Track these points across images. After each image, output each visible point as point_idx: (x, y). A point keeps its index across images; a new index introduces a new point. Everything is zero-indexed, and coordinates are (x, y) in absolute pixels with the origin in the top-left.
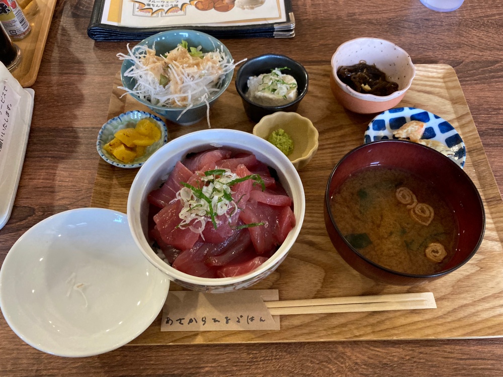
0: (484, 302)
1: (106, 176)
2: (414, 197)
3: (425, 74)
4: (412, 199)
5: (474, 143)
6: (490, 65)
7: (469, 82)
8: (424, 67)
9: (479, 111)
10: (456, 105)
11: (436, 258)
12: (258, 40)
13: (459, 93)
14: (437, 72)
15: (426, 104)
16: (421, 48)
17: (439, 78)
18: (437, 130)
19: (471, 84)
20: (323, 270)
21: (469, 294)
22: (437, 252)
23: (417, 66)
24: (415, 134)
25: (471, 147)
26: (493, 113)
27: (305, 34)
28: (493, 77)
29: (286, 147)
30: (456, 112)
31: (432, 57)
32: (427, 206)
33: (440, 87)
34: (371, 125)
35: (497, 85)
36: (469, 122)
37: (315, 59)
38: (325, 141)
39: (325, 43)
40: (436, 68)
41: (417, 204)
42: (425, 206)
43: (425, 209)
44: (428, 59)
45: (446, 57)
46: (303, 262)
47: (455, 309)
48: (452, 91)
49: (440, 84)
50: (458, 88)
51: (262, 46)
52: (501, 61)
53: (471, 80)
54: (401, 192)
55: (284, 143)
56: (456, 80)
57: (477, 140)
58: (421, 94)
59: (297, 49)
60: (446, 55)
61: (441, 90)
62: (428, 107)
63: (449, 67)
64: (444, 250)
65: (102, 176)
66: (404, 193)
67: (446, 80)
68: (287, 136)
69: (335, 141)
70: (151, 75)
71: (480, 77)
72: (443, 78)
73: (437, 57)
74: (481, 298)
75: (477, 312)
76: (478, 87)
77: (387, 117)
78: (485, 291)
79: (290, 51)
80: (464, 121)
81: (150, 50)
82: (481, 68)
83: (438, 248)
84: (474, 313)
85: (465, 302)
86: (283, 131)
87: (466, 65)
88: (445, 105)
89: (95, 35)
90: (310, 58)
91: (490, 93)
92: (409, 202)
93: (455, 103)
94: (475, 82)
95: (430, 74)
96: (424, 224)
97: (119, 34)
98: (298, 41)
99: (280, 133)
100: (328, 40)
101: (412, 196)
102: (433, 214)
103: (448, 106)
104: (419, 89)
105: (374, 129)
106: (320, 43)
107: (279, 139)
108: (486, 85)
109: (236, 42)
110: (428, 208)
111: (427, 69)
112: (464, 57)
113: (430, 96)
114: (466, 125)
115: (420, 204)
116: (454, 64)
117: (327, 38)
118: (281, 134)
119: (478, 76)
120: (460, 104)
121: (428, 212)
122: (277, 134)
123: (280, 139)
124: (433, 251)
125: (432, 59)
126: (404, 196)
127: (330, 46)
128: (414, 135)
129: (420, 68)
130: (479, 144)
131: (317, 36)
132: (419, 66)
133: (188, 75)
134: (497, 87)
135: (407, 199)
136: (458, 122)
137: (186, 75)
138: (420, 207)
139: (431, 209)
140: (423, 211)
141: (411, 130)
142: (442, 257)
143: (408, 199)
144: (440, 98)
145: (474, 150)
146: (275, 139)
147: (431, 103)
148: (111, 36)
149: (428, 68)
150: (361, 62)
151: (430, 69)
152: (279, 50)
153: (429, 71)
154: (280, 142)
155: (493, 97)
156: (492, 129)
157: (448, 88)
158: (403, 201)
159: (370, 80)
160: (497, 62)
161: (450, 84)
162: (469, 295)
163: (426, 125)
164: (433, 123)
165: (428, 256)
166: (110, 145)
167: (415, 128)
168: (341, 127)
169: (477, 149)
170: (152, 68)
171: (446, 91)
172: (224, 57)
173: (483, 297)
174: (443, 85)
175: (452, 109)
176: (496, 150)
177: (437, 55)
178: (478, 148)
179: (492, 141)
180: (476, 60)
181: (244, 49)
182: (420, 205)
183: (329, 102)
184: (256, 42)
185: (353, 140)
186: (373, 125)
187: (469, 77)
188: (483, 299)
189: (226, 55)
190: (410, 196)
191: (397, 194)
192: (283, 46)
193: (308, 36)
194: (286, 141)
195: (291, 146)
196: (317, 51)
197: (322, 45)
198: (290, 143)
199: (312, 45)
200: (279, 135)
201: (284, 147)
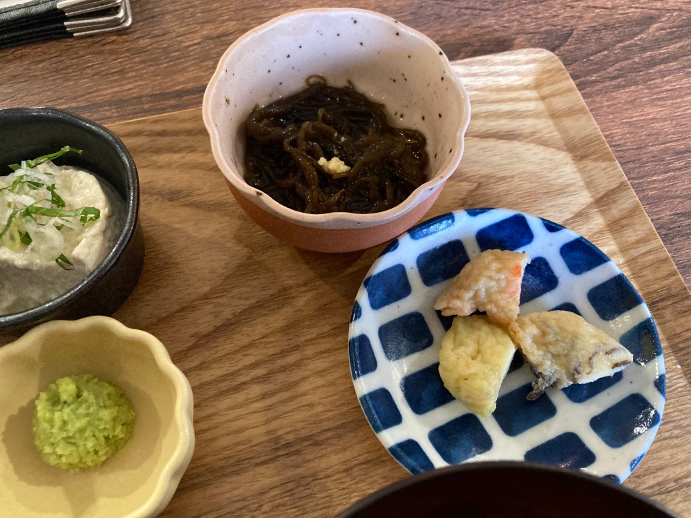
3: (489, 83)
5: (659, 275)
6: (637, 29)
7: (600, 86)
8: (483, 63)
9: (643, 165)
10: (584, 162)
12: (28, 50)
13: (588, 125)
14: (518, 73)
15: (508, 174)
16: (467, 8)
17: (526, 87)
18: (558, 266)
19: (605, 91)
23: (465, 64)
24: (503, 303)
25: (654, 292)
26: (678, 164)
27: (163, 14)
28: (652, 63)
29: (90, 443)
30: (589, 185)
31: (496, 31)
33: (536, 115)
34: (363, 298)
35: (668, 82)
36: (633, 212)
38: (239, 356)
39: (220, 31)
40: (514, 63)
44: (488, 37)
45: (530, 26)
48: (568, 122)
49: (532, 106)
50: (582, 111)
52: (659, 17)
53: (602, 81)
55: (81, 431)
56: (570, 90)
58: (491, 143)
59: (141, 62)
60: (528, 20)
61: (536, 121)
62: (516, 182)
63: (545, 54)
67: (546, 90)
68: (92, 399)
69: (271, 351)
71: (622, 69)
72: (537, 86)
73: (509, 28)
76: (623, 95)
77: (408, 253)
79: (122, 72)
80: (615, 212)
82: (620, 41)
87: (582, 39)
88: (557, 167)
91: (655, 109)
93: (582, 158)
94: (613, 83)
95: (503, 81)
98: (143, 37)
100: (223, 22)
103: (566, 170)
104: (483, 129)
105: (375, 305)
106: (206, 32)
107: (58, 423)
108: (640, 87)
111: (492, 69)
112: (572, 17)
113: (516, 146)
114: (625, 222)
116: (552, 41)
117: (221, 15)
118: (70, 400)
119: (617, 66)
120: (596, 160)
122: (55, 401)
123: (65, 423)
125: (498, 35)
128: (497, 306)
129: (476, 69)
131: (193, 15)
132: (470, 64)
134: (668, 87)
136: (602, 212)
141: (487, 291)
144: (542, 148)
145: (663, 300)
146: (45, 425)
147: (520, 167)
149: (494, 64)
150: (312, 81)
151: (499, 68)
152: (88, 71)
153: (498, 74)
154: (64, 435)
155: (665, 120)
157: (555, 115)
159: (343, 139)
160: (651, 19)
161: (559, 103)
163: (524, 257)
164: (545, 246)
167: (498, 281)
168: (283, 297)
169: (673, 296)
171: (551, 122)
174: (540, 106)
175: (578, 175)
177: (508, 21)
178: (674, 291)
180: (602, 21)
185: (323, 336)
186: (371, 295)
187: (595, 71)
192: (100, 59)
193: (168, 17)
194: (89, 424)
195: (114, 431)
196: (195, 59)
197: (210, 39)
198: (106, 423)
199: (181, 42)
200: (62, 401)
201: (85, 445)
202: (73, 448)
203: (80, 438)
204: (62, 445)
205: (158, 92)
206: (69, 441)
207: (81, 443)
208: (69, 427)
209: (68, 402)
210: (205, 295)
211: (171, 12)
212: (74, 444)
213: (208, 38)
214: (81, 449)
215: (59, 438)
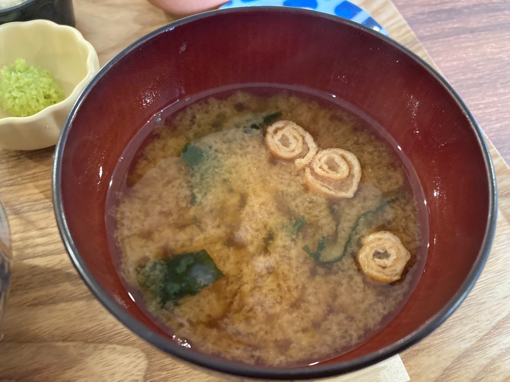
0: (500, 334)
2: (309, 138)
4: (304, 143)
11: (386, 271)
20: (141, 354)
21: (466, 325)
22: (386, 255)
29: (34, 92)
32: (341, 152)
41: (317, 153)
42: (335, 154)
43: (338, 159)
46: (92, 346)
47: (447, 369)
54: (280, 134)
55: (29, 85)
57: (403, 31)
64: (401, 247)
66: (287, 134)
68: (36, 71)
74: (490, 327)
75: (490, 364)
78: (494, 308)
83: (387, 245)
84: (486, 366)
85: (464, 346)
86: (23, 61)
92: (297, 152)
96: (342, 194)
99: (18, 67)
101: (304, 138)
102: (357, 168)
107: (14, 79)
110: (343, 157)
115: (325, 152)
121: (344, 168)
123: (18, 79)
124: (377, 255)
126: (285, 142)
130: (408, 35)
135: (292, 147)
138: (325, 159)
139: (351, 157)
140: (332, 166)
142: (400, 267)
143: (295, 147)
146: (6, 80)
154: (18, 84)
156: (422, 14)
158: (283, 152)
162: (467, 328)
165: (366, 269)
173: (494, 323)
176: (437, 45)
179: (427, 32)
182: (325, 155)
188: (495, 328)
190: (300, 139)
191: (269, 138)
194: (34, 82)
195: (50, 91)
198: (45, 84)
201: (30, 93)
202: (23, 94)
203: (27, 88)
204: (16, 91)
207: (28, 91)
208: (21, 81)
212: (23, 91)
214: (28, 95)
215: (15, 86)
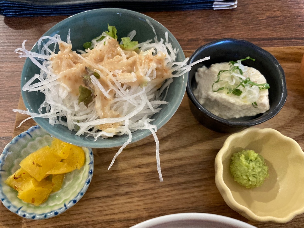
1: (11, 222)
37: (264, 37)
39: (273, 15)
51: (200, 20)
59: (242, 24)
65: (5, 223)
68: (261, 161)
70: (64, 88)
79: (234, 27)
81: (64, 43)
89: (3, 10)
90: (259, 35)
97: (31, 8)
98: (241, 13)
100: (275, 11)
106: (268, 15)
107: (251, 168)
109: (169, 16)
117: (274, 8)
122: (247, 158)
123: (254, 168)
127: (279, 18)
131: (262, 6)
133: (122, 85)
137: (119, 86)
148: (22, 10)
152: (220, 24)
154: (253, 173)
166: (15, 178)
170: (65, 76)
172: (170, 49)
181: (179, 23)
183: (294, 97)
184: (193, 14)
189: (173, 48)
192: (224, 20)
193: (251, 6)
194: (261, 171)
196: (264, 25)
197: (270, 18)
198: (266, 172)
199: (257, 17)
200: (250, 159)
202: (255, 179)
203: (258, 176)
204: (252, 177)
205: (250, 38)
206: (254, 176)
208: (255, 170)
209: (253, 160)
210: (282, 126)
211: (252, 4)
212: (255, 177)
213: (269, 17)
214: (258, 180)
215: (251, 174)
